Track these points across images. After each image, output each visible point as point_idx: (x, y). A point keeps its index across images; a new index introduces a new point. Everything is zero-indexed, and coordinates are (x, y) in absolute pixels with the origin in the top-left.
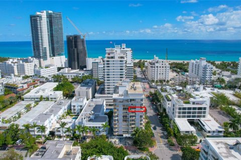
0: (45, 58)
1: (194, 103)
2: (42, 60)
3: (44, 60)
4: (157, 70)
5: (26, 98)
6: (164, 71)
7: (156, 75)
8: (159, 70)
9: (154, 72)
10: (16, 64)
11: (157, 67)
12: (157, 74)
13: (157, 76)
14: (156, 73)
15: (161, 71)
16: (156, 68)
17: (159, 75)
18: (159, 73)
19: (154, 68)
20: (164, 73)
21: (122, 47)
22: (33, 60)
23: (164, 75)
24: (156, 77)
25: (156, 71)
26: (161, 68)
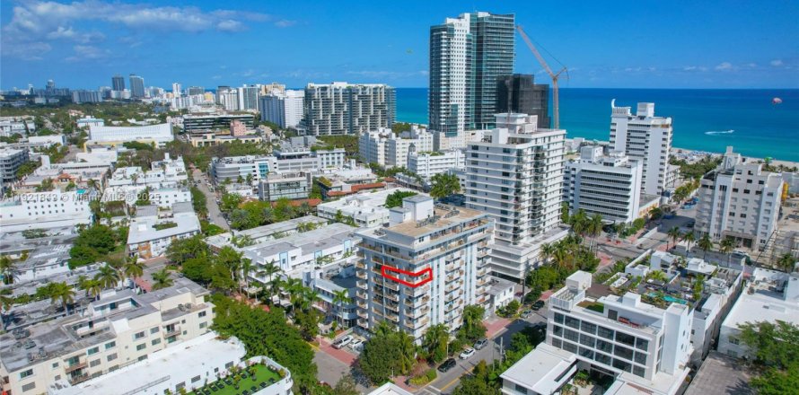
0: (451, 130)
1: (613, 314)
2: (442, 134)
3: (447, 136)
4: (723, 198)
5: (321, 211)
6: (752, 205)
7: (715, 215)
8: (728, 202)
9: (711, 204)
10: (384, 140)
11: (724, 188)
12: (721, 213)
13: (720, 220)
14: (716, 208)
15: (740, 204)
16: (718, 193)
17: (726, 217)
18: (728, 209)
19: (709, 191)
20: (751, 213)
21: (639, 114)
22: (421, 133)
23: (750, 219)
24: (714, 222)
25: (717, 201)
26: (740, 195)
